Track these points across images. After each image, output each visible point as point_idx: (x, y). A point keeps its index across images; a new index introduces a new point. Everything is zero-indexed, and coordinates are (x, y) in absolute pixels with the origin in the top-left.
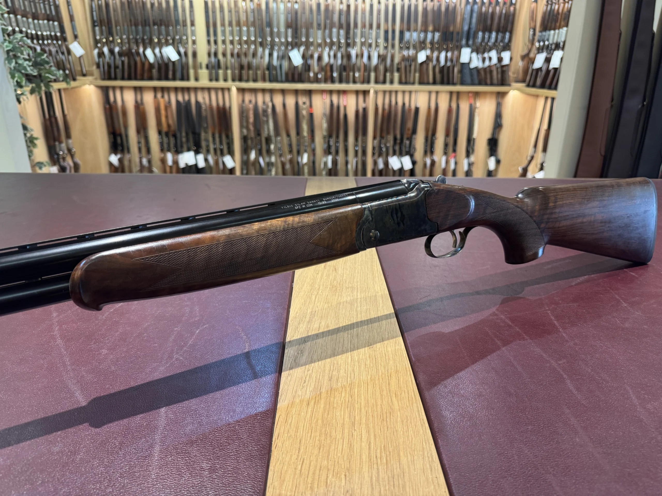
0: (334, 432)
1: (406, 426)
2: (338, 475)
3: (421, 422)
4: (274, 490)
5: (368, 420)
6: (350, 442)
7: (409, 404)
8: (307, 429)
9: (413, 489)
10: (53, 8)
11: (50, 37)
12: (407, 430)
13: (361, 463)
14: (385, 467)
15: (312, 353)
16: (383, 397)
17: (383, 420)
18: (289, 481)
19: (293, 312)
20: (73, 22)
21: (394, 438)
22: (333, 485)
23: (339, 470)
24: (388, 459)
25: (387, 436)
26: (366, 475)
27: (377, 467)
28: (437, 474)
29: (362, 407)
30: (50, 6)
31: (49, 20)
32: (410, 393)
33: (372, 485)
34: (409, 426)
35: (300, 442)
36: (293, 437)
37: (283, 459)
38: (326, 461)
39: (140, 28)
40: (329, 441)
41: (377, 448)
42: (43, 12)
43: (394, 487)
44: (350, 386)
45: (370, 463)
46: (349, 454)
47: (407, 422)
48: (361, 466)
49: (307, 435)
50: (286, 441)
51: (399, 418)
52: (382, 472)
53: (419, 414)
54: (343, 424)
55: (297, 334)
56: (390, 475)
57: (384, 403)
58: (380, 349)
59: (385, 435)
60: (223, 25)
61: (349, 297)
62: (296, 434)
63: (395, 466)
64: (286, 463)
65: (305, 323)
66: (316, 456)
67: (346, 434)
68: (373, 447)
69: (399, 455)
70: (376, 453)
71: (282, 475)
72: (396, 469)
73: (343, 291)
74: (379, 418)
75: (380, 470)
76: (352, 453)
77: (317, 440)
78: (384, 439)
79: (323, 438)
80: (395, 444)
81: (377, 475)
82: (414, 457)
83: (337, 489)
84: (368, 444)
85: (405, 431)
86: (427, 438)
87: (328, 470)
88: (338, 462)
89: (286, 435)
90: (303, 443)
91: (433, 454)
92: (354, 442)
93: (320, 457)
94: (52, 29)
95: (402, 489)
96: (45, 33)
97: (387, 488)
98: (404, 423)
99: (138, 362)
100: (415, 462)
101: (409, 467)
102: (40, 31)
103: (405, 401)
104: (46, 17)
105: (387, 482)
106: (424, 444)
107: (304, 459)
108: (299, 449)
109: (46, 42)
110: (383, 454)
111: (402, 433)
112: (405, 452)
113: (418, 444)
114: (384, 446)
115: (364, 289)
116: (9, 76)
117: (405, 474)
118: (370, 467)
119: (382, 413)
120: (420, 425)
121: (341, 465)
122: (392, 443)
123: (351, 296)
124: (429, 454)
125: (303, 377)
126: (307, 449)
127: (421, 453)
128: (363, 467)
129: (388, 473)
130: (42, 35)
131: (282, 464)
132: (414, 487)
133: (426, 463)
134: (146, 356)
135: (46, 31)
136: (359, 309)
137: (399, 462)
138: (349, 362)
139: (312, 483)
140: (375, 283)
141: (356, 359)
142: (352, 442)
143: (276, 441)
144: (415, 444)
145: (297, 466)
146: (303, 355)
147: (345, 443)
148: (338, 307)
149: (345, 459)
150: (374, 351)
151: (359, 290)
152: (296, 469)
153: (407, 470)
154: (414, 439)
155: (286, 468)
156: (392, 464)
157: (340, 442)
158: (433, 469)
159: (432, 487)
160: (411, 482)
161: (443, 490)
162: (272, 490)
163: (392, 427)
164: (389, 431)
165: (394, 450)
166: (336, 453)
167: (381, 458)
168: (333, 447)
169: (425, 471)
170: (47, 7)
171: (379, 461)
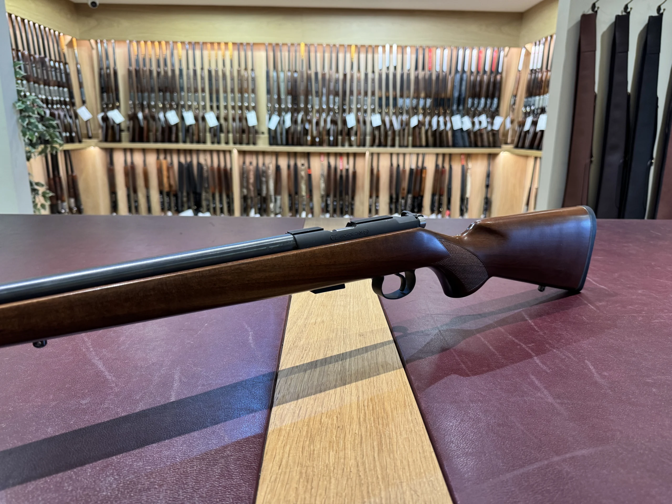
1: (391, 387)
2: (331, 417)
4: (276, 427)
6: (341, 396)
8: (304, 388)
9: (395, 426)
10: (63, 75)
11: (60, 102)
13: (351, 409)
14: (372, 412)
15: (308, 340)
16: (371, 367)
17: (371, 382)
18: (288, 421)
19: (292, 312)
20: (82, 89)
21: (379, 393)
22: (326, 424)
23: (331, 414)
24: (374, 407)
25: (373, 393)
26: (355, 417)
27: (364, 412)
28: (416, 417)
29: (353, 374)
30: (61, 74)
31: (59, 86)
33: (360, 423)
36: (292, 392)
37: (283, 407)
38: (320, 408)
39: (146, 94)
40: (323, 395)
41: (365, 400)
42: (54, 79)
43: (379, 425)
44: (342, 361)
45: (358, 409)
46: (341, 404)
47: (391, 383)
49: (304, 391)
51: (385, 382)
52: (368, 415)
54: (336, 385)
55: (295, 327)
56: (375, 417)
57: (372, 371)
58: (370, 337)
59: (372, 392)
60: (225, 91)
63: (380, 411)
64: (286, 409)
65: (303, 320)
66: (311, 405)
68: (361, 399)
69: (384, 404)
70: (364, 403)
71: (283, 417)
72: (381, 413)
73: (337, 297)
76: (343, 403)
78: (371, 394)
80: (380, 397)
81: (364, 417)
82: (396, 406)
83: (329, 425)
84: (357, 397)
85: (389, 389)
86: (409, 394)
87: (322, 414)
88: (331, 409)
89: (286, 392)
91: (413, 404)
92: (345, 396)
93: (316, 405)
94: (62, 95)
95: (385, 426)
96: (55, 99)
97: (373, 425)
100: (397, 409)
101: (392, 412)
102: (51, 95)
104: (56, 84)
105: (373, 421)
106: (406, 398)
107: (301, 407)
109: (55, 106)
110: (370, 404)
111: (386, 390)
112: (389, 403)
114: (371, 399)
115: (356, 296)
116: (21, 134)
117: (389, 417)
118: (358, 412)
120: (402, 385)
121: (334, 410)
122: (378, 397)
124: (410, 404)
125: (301, 354)
127: (403, 403)
128: (352, 412)
130: (52, 100)
131: (283, 410)
132: (396, 425)
133: (407, 409)
135: (56, 96)
136: (351, 310)
137: (384, 409)
138: (342, 345)
139: (309, 422)
140: (366, 292)
141: (348, 343)
144: (398, 398)
145: (295, 411)
146: (301, 340)
148: (333, 309)
149: (337, 406)
150: (364, 337)
151: (352, 297)
152: (294, 413)
153: (390, 414)
154: (396, 395)
155: (285, 412)
156: (377, 410)
157: (332, 396)
158: (413, 413)
159: (412, 425)
160: (394, 421)
161: (421, 427)
162: (274, 426)
163: (378, 386)
164: (376, 389)
165: (379, 401)
166: (329, 403)
167: (368, 407)
168: (326, 399)
169: (406, 415)
170: (58, 74)
171: (366, 408)
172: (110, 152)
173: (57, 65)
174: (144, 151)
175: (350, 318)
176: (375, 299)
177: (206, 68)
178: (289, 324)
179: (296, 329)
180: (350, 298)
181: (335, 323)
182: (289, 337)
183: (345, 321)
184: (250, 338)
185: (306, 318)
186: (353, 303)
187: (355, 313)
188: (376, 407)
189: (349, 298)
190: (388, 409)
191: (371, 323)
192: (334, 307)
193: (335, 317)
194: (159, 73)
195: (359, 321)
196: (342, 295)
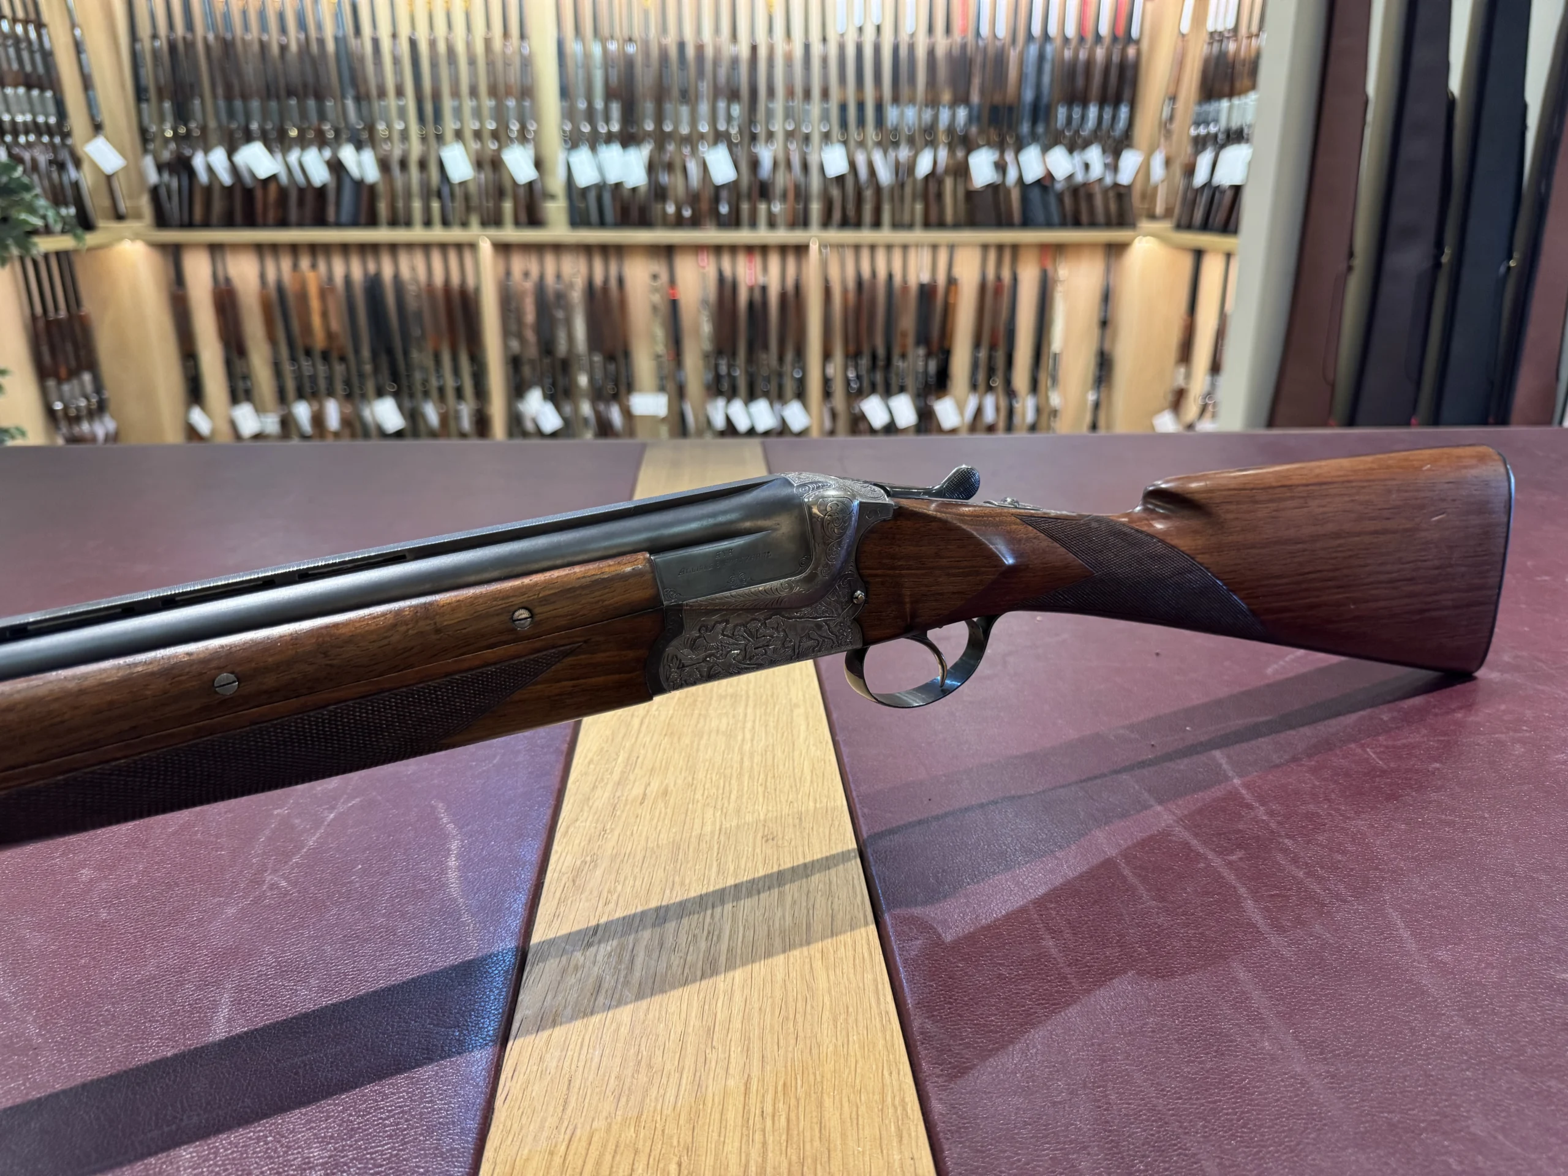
0: (659, 1053)
1: (844, 1033)
2: (661, 1165)
3: (882, 1021)
5: (749, 1022)
6: (697, 1079)
7: (855, 974)
8: (591, 1051)
10: (38, 57)
11: (35, 128)
12: (846, 1040)
13: (723, 1130)
14: (784, 1137)
15: (618, 861)
17: (787, 1019)
19: (580, 761)
20: (91, 93)
21: (810, 1062)
23: (663, 1151)
24: (793, 1116)
25: (793, 1059)
27: (762, 1140)
28: (914, 1151)
29: (736, 987)
30: (32, 53)
31: (29, 87)
32: (859, 950)
34: (850, 1029)
35: (569, 1084)
36: (553, 1071)
37: (521, 1129)
38: (633, 1130)
40: (643, 1078)
41: (768, 1089)
42: (15, 66)
44: (710, 937)
45: (744, 1129)
46: (693, 1110)
47: (846, 1020)
48: (722, 1139)
50: (534, 1084)
51: (827, 1013)
52: (773, 1151)
53: (879, 999)
54: (684, 1033)
55: (586, 814)
56: (794, 1158)
57: (793, 975)
58: (793, 843)
59: (790, 1055)
60: (456, 94)
61: (724, 720)
62: (560, 1064)
63: (808, 1134)
64: (530, 1138)
65: (610, 787)
66: (607, 1118)
67: (689, 1062)
68: (755, 1088)
69: (820, 1105)
70: (762, 1102)
72: (812, 1141)
73: (710, 704)
74: (777, 1013)
75: (770, 1147)
76: (701, 1107)
77: (613, 1077)
78: (786, 1067)
79: (629, 1072)
80: (812, 1077)
81: (760, 1160)
82: (857, 1107)
84: (743, 1081)
85: (839, 1042)
86: (895, 1058)
87: (636, 1152)
88: (663, 1131)
89: (535, 1068)
90: (577, 1086)
91: (907, 1100)
92: (708, 1078)
93: (619, 1118)
94: (38, 108)
96: (20, 119)
98: (839, 1024)
99: (171, 897)
100: (860, 1122)
101: (843, 1135)
102: (8, 111)
103: (845, 967)
104: (21, 79)
106: (886, 1073)
107: (575, 1128)
108: (566, 1102)
109: (22, 139)
110: (781, 1105)
111: (831, 1048)
112: (837, 1098)
113: (872, 1076)
114: (785, 1084)
117: (833, 1154)
118: (744, 1139)
119: (786, 1002)
120: (879, 1026)
121: (671, 1137)
122: (805, 1075)
123: (731, 716)
124: (897, 1099)
126: (587, 1100)
127: (877, 1097)
128: (727, 1141)
129: (789, 1153)
130: (13, 123)
131: (518, 1143)
133: (887, 1122)
134: (193, 881)
135: (23, 113)
136: (747, 747)
137: (821, 1123)
138: (712, 879)
141: (732, 868)
142: (703, 1078)
143: (508, 1085)
144: (862, 1077)
145: (555, 1146)
146: (596, 866)
147: (684, 1081)
148: (696, 743)
149: (682, 1122)
150: (778, 846)
151: (751, 703)
152: (552, 1153)
153: (838, 1142)
154: (860, 1065)
155: (526, 1152)
156: (801, 1129)
157: (671, 1080)
158: (905, 1135)
163: (809, 1035)
164: (801, 1045)
165: (808, 1095)
166: (659, 1108)
167: (773, 1116)
168: (653, 1092)
169: (885, 1142)
170: (25, 55)
171: (769, 1122)
172: (174, 253)
173: (19, 29)
174: (259, 249)
175: (740, 775)
176: (812, 707)
177: (404, 32)
178: (570, 806)
179: (588, 824)
180: (746, 706)
181: (698, 796)
182: (564, 854)
183: (727, 788)
184: (452, 862)
185: (619, 784)
186: (754, 722)
187: (757, 759)
188: (798, 1118)
189: (743, 703)
190: (833, 1121)
191: (797, 794)
192: (701, 738)
193: (701, 775)
194: (284, 48)
195: (766, 787)
196: (725, 697)
